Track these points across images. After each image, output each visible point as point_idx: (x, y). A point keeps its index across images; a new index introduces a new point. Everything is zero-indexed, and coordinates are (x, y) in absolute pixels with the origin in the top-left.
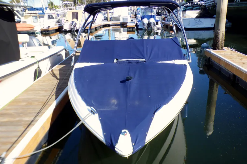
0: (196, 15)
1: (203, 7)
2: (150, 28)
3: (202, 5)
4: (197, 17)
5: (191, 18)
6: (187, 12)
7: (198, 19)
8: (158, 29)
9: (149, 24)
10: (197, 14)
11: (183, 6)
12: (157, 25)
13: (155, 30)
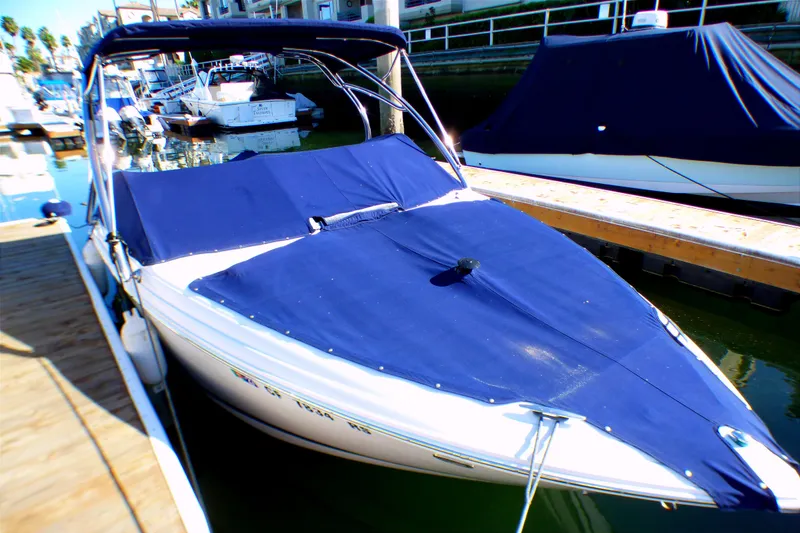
0: (251, 93)
1: (258, 73)
2: (131, 135)
3: (253, 69)
4: (253, 99)
5: (237, 101)
6: (224, 86)
7: (256, 104)
8: (157, 135)
9: (126, 125)
10: (249, 89)
11: (207, 72)
12: (149, 126)
13: (148, 139)
